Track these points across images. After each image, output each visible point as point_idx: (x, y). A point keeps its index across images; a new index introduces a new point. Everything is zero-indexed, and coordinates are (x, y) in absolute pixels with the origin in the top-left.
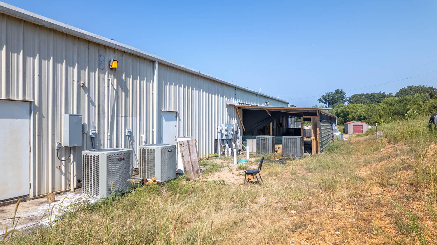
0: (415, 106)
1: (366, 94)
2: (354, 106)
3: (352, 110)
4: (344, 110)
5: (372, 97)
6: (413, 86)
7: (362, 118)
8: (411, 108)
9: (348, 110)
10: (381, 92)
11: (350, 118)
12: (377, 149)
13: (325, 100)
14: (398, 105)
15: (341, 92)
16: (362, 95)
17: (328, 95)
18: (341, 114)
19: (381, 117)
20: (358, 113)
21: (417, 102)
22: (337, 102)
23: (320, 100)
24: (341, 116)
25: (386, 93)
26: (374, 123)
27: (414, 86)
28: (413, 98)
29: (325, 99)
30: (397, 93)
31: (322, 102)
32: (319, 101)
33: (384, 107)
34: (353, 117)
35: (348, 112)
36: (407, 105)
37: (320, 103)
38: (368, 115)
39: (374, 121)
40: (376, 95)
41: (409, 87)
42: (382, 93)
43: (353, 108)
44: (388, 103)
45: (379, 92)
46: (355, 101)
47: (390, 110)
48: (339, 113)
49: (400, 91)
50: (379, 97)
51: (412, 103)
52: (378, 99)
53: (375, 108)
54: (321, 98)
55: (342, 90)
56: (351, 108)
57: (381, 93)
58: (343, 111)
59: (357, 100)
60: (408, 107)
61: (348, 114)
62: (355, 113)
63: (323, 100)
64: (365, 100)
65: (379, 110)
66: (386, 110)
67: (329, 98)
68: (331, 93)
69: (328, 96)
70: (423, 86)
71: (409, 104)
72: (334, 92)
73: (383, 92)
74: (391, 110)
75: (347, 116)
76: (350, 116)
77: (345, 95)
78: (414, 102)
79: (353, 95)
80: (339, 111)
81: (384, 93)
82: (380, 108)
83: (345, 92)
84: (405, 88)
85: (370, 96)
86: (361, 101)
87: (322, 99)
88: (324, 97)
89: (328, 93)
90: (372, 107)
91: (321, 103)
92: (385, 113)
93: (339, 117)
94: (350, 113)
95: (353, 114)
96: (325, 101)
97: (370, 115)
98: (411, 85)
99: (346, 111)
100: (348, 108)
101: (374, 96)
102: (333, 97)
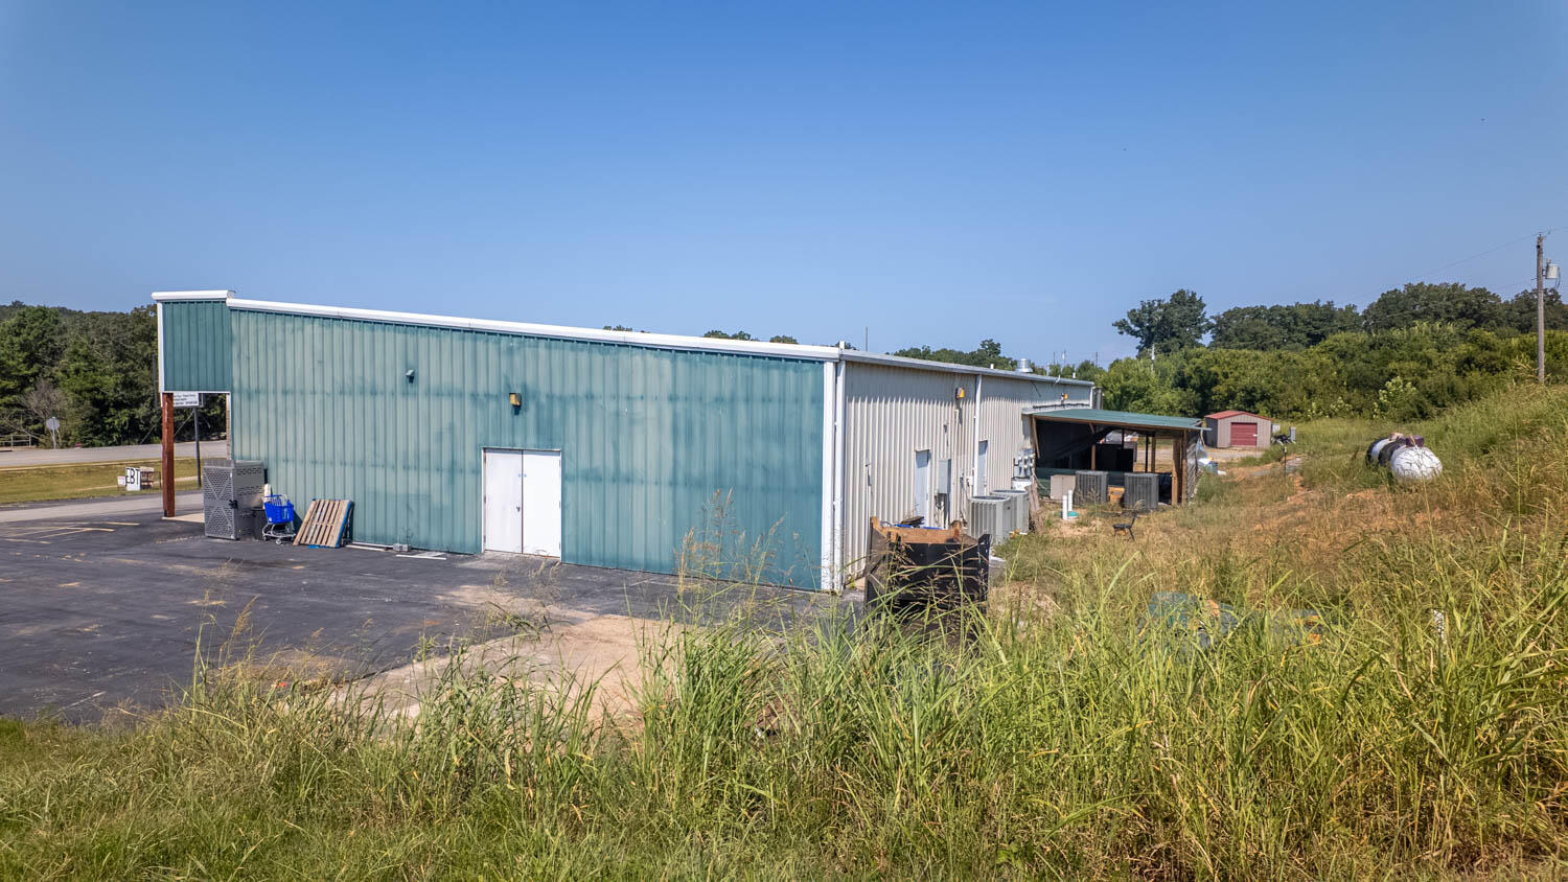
0: (1412, 364)
1: (1272, 309)
2: (1234, 356)
4: (1203, 367)
5: (1291, 318)
6: (1422, 284)
7: (1258, 396)
8: (1401, 369)
9: (1214, 368)
10: (1319, 301)
11: (1220, 394)
12: (1282, 498)
13: (1139, 323)
14: (1363, 356)
15: (1192, 300)
16: (1256, 313)
17: (1148, 309)
18: (1193, 381)
19: (1310, 394)
20: (1246, 381)
21: (1421, 350)
22: (1177, 334)
23: (1122, 325)
25: (1337, 306)
26: (1290, 411)
27: (1427, 284)
28: (1408, 338)
29: (1138, 321)
30: (1371, 306)
31: (1127, 331)
32: (1120, 327)
33: (1321, 364)
34: (1229, 391)
35: (1216, 374)
36: (1392, 358)
37: (1121, 333)
38: (1274, 388)
39: (1291, 407)
40: (1303, 313)
41: (1409, 286)
42: (1325, 306)
43: (1229, 364)
44: (1336, 349)
45: (1312, 302)
46: (1236, 335)
47: (1339, 372)
48: (1186, 375)
49: (1379, 301)
50: (1314, 320)
51: (1405, 353)
52: (1310, 323)
53: (1294, 366)
54: (1127, 319)
55: (1194, 294)
56: (1225, 362)
57: (1321, 304)
58: (1201, 371)
59: (1242, 330)
60: (1393, 365)
62: (1237, 379)
63: (1133, 326)
64: (1267, 330)
65: (1307, 371)
66: (1328, 371)
67: (1150, 320)
68: (1159, 301)
69: (1150, 313)
70: (1455, 285)
71: (1396, 354)
72: (1167, 300)
73: (1326, 303)
74: (1344, 375)
75: (1211, 386)
76: (1221, 388)
77: (1205, 309)
78: (1411, 349)
79: (1229, 311)
80: (1187, 370)
81: (1330, 304)
82: (1309, 364)
83: (1204, 301)
84: (1396, 290)
85: (1283, 316)
86: (1256, 334)
87: (1129, 322)
88: (1135, 316)
89: (1149, 303)
90: (1288, 361)
91: (1125, 333)
92: (1324, 380)
94: (1221, 377)
95: (1231, 380)
96: (1137, 329)
97: (1278, 386)
98: (1415, 283)
100: (1216, 362)
101: (1295, 316)
102: (1164, 317)
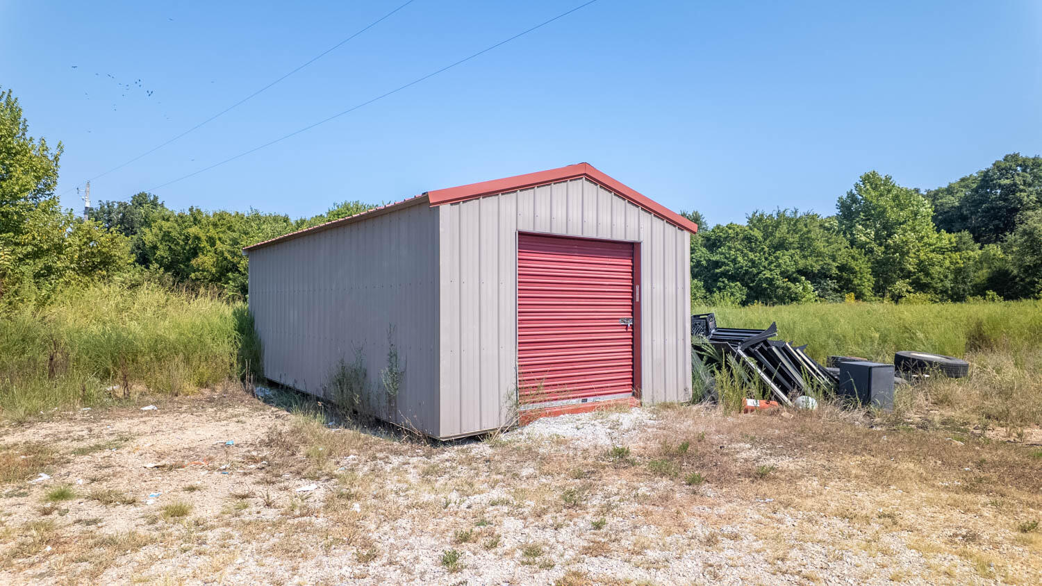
3: (212, 232)
9: (194, 230)
11: (203, 270)
17: (108, 210)
24: (160, 262)
48: (148, 245)
61: (195, 252)
67: (110, 220)
89: (108, 204)
93: (147, 267)
94: (204, 244)
99: (187, 238)
100: (196, 221)
102: (124, 216)
